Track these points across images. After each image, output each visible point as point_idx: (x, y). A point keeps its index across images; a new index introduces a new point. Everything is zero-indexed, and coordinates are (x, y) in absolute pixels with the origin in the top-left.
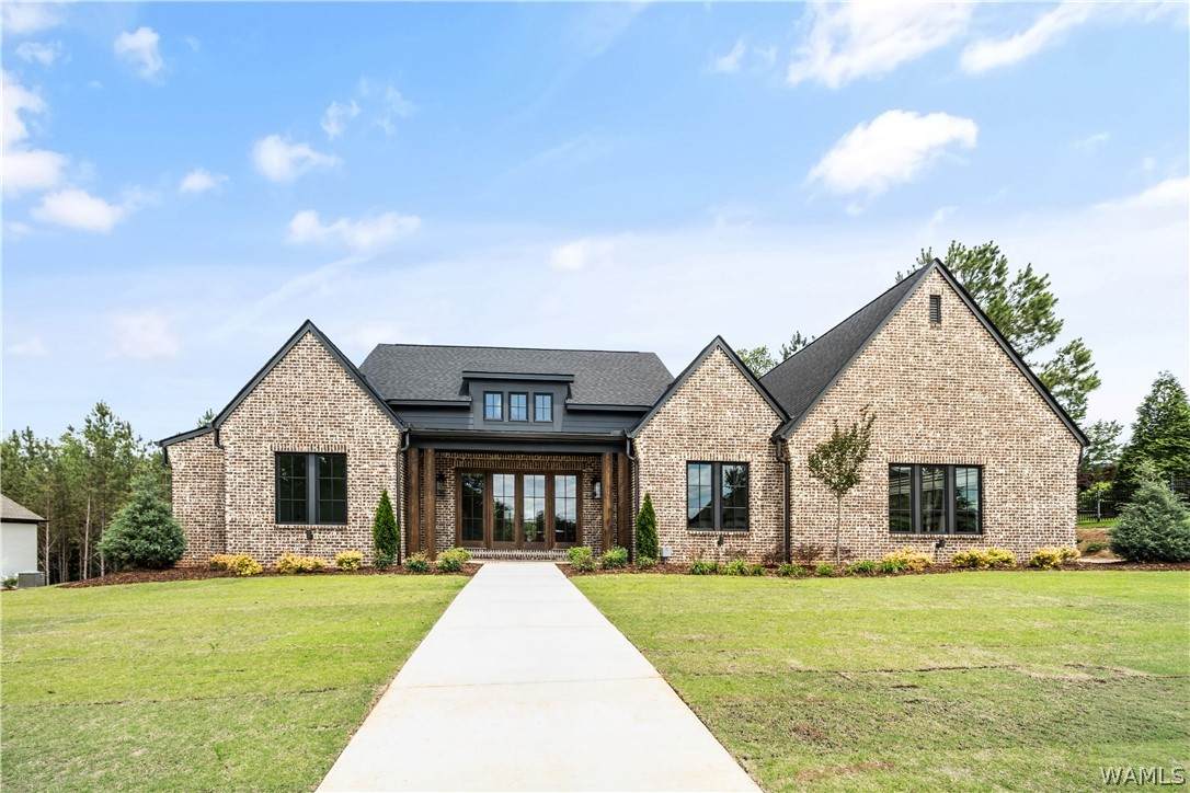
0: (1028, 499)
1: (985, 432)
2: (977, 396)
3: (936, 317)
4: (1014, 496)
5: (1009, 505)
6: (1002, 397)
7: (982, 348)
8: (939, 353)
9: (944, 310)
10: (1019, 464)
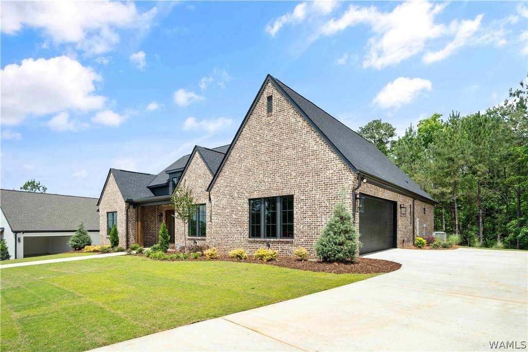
0: (318, 215)
1: (294, 174)
2: (290, 152)
3: (270, 110)
4: (310, 213)
5: (307, 219)
6: (304, 149)
7: (293, 120)
8: (271, 130)
9: (274, 103)
10: (314, 192)
